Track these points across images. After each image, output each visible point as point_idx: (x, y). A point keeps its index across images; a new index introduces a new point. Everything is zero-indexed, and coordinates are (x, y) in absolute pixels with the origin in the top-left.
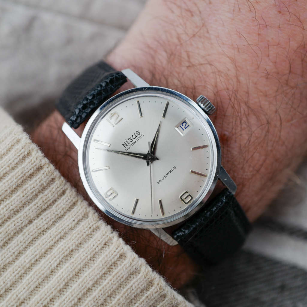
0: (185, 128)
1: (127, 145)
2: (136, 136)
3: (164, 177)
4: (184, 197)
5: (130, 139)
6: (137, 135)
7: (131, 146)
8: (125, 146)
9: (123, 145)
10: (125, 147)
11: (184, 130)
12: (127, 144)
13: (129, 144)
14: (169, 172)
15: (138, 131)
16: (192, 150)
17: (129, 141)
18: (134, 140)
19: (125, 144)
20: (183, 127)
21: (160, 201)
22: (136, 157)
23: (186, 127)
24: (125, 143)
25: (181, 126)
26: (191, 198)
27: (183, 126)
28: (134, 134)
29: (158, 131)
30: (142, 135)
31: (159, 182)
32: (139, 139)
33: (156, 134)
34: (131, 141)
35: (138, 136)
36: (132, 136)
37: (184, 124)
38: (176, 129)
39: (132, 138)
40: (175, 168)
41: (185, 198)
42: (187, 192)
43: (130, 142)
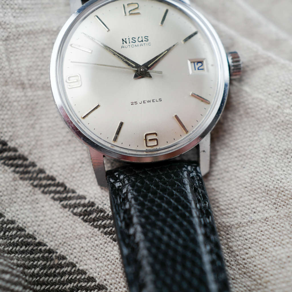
0: (198, 69)
1: (126, 43)
2: (142, 41)
3: (143, 102)
4: (149, 137)
5: (133, 39)
6: (144, 39)
7: (130, 46)
8: (124, 42)
9: (123, 39)
10: (123, 44)
11: (195, 70)
12: (128, 42)
13: (130, 43)
14: (152, 101)
15: (148, 37)
16: (191, 94)
17: (131, 40)
18: (137, 43)
19: (124, 40)
20: (197, 67)
21: (122, 124)
22: (126, 63)
23: (200, 68)
24: (126, 39)
25: (196, 64)
26: (156, 144)
27: (197, 65)
28: (142, 37)
29: (169, 50)
30: (149, 44)
31: (134, 103)
32: (143, 45)
33: (165, 51)
34: (134, 41)
35: (144, 42)
36: (139, 37)
37: (200, 64)
38: (189, 62)
39: (136, 40)
40: (160, 100)
41: (150, 140)
42: (156, 134)
43: (132, 42)
